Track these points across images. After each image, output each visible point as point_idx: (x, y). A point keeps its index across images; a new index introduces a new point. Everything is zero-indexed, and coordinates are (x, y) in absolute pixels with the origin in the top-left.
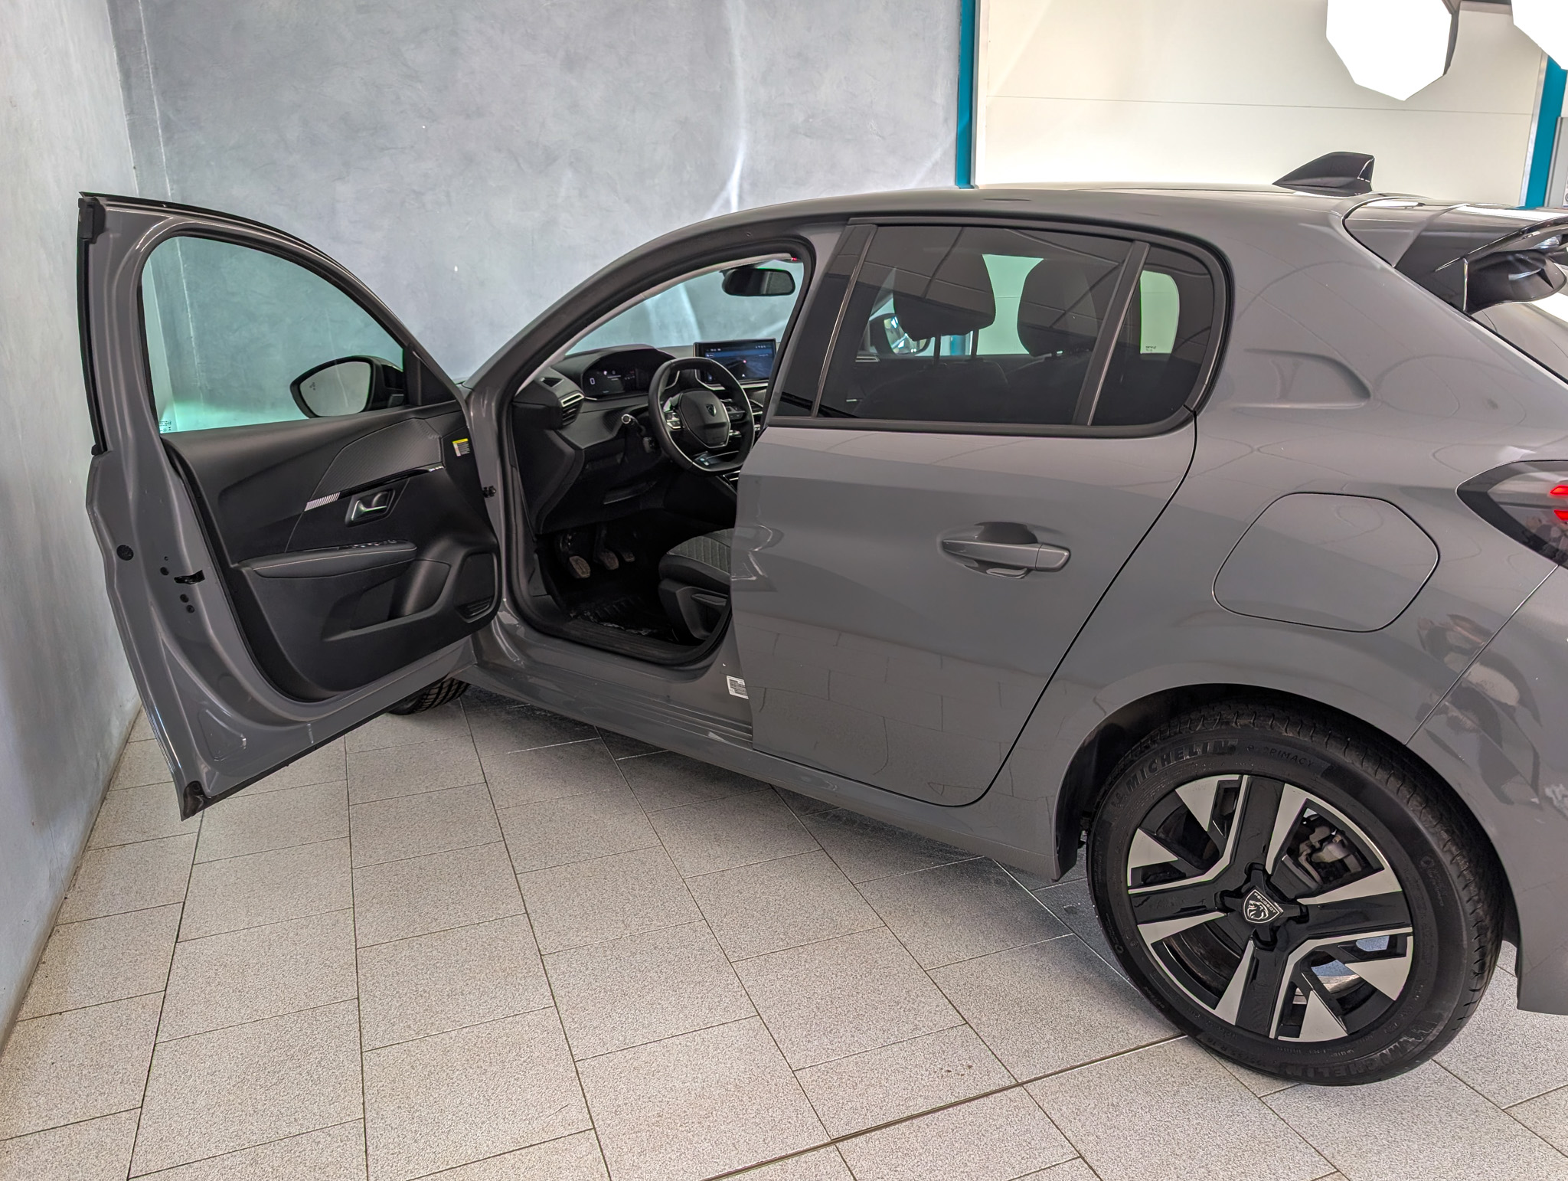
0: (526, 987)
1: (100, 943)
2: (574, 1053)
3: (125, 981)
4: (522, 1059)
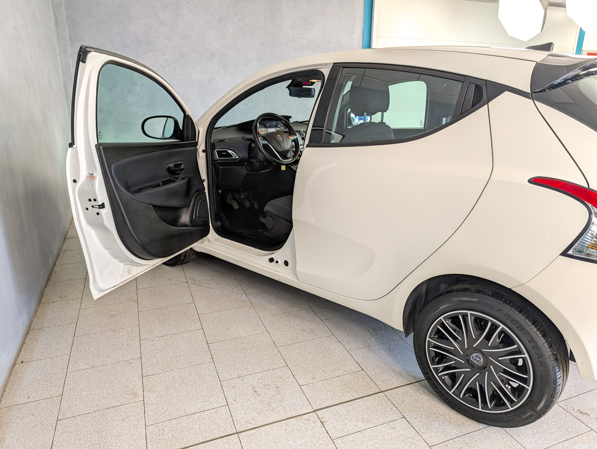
1: (46, 337)
2: (220, 378)
3: (55, 350)
4: (201, 380)
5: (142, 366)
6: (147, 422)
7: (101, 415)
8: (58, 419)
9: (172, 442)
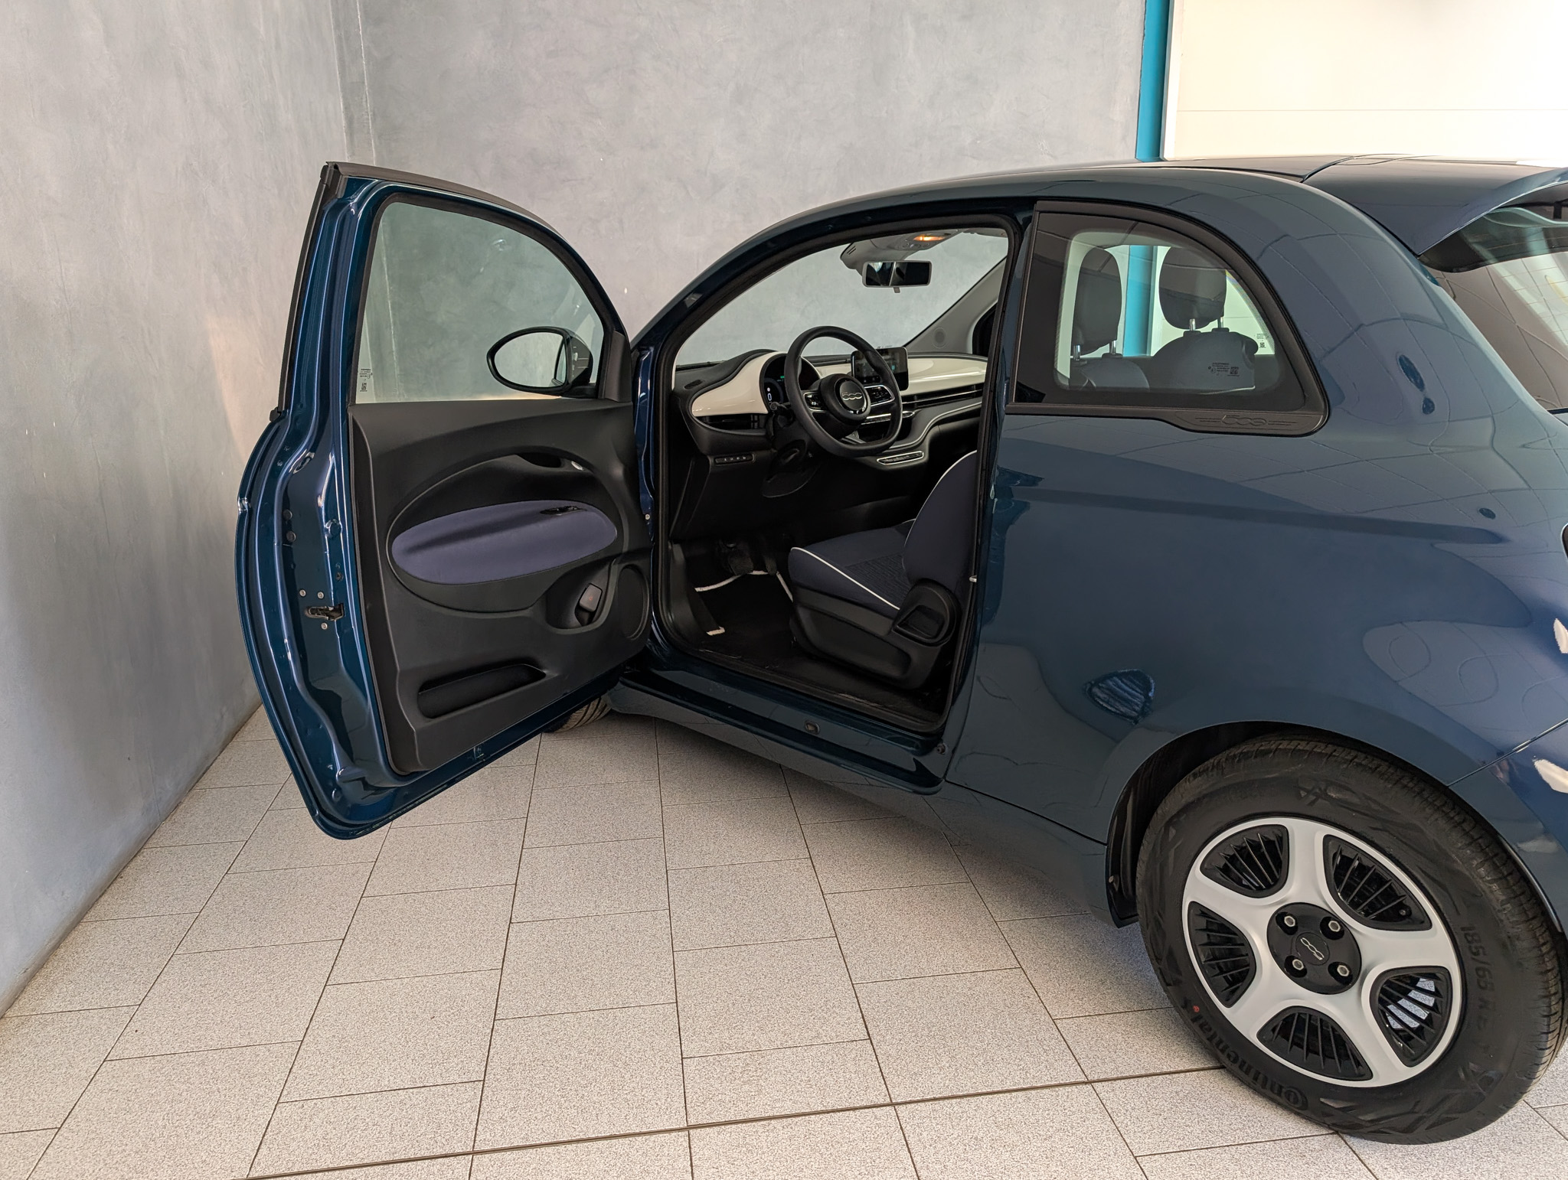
0: (484, 949)
2: (498, 1012)
3: (174, 900)
4: (452, 1011)
5: (336, 959)
6: (285, 1092)
7: (197, 1062)
8: (108, 1059)
9: (316, 1151)
